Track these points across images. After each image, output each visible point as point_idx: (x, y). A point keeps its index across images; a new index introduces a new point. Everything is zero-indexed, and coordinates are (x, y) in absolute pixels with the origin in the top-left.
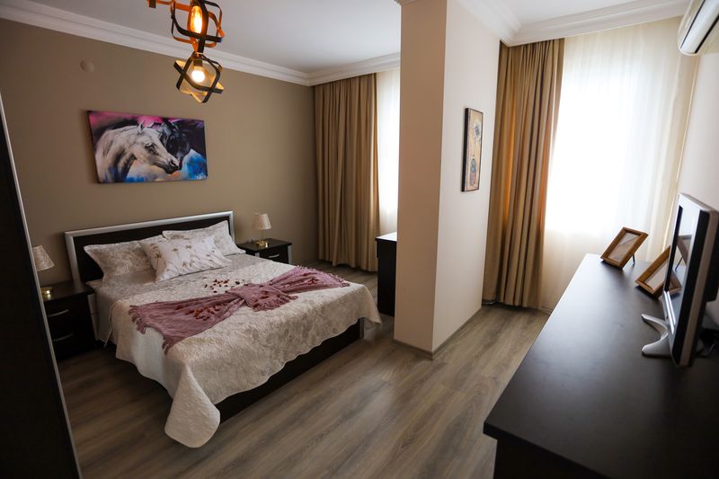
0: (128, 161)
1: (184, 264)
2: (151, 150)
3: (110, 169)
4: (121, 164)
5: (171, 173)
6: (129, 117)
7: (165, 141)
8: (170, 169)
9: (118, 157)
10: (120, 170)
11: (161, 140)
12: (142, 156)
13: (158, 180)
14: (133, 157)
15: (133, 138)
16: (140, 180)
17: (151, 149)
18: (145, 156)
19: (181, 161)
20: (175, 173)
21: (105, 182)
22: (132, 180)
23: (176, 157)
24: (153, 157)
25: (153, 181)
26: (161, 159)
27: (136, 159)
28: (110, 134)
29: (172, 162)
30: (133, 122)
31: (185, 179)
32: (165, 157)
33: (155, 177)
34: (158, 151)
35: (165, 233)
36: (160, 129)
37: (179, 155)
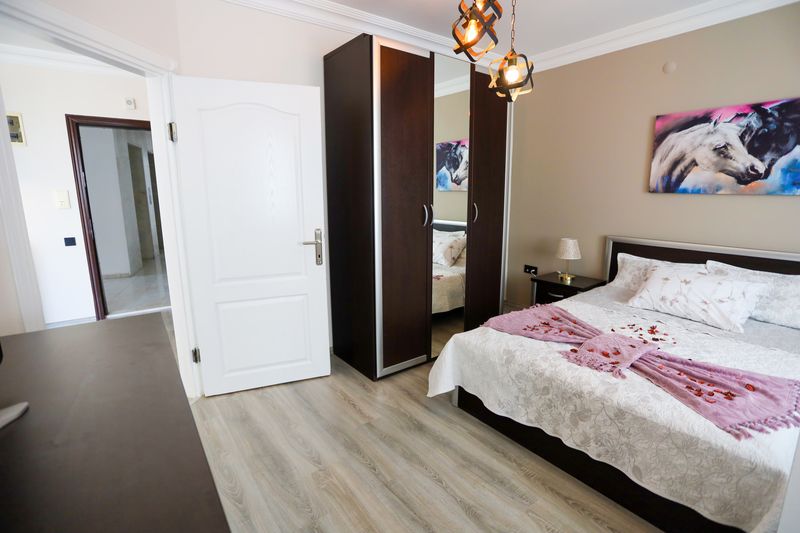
0: (686, 168)
1: (663, 299)
2: (722, 153)
3: (663, 178)
4: (677, 172)
5: (746, 183)
6: (700, 115)
7: (747, 139)
8: (746, 178)
9: (676, 163)
10: (674, 178)
11: (742, 138)
12: (705, 162)
13: (719, 193)
14: (694, 163)
15: (699, 139)
16: (697, 192)
17: (722, 151)
18: (710, 160)
19: (770, 166)
20: (753, 184)
21: (655, 191)
22: (685, 191)
23: (762, 161)
24: (723, 161)
25: (713, 194)
26: (735, 164)
27: (697, 165)
28: (672, 138)
29: (752, 168)
30: (706, 118)
31: (769, 194)
32: (742, 159)
33: (718, 188)
34: (732, 153)
35: (710, 263)
36: (744, 122)
37: (768, 157)
